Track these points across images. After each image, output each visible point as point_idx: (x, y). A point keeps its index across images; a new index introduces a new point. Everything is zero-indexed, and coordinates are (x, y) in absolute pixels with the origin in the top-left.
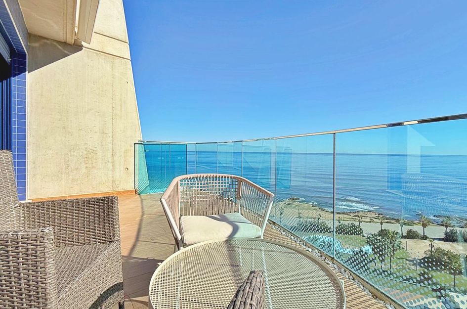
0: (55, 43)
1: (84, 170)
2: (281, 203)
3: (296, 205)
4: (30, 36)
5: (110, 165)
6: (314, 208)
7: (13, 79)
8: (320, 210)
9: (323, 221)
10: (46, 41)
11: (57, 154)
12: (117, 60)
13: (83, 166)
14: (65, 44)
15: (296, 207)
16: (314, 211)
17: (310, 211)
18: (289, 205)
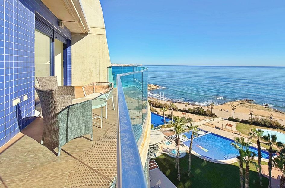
0: (79, 34)
1: (89, 77)
2: (235, 102)
3: (249, 105)
4: (72, 34)
5: (98, 75)
6: (268, 109)
7: (67, 48)
8: (274, 111)
9: (275, 120)
10: (76, 34)
11: (80, 72)
12: (101, 36)
13: (89, 76)
14: (82, 34)
15: (249, 107)
16: (267, 111)
17: (263, 111)
18: (242, 105)
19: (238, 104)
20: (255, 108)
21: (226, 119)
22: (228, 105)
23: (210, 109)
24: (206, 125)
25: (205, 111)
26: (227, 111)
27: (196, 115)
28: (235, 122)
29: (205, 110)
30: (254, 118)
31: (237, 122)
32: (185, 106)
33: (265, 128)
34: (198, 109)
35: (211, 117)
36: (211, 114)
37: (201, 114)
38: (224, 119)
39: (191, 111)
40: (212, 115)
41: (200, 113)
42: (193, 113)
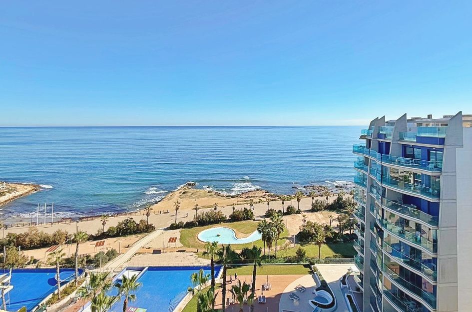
3: (192, 194)
6: (210, 194)
8: (215, 196)
15: (193, 195)
16: (210, 197)
17: (206, 198)
18: (185, 194)
19: (181, 194)
20: (199, 197)
21: (167, 229)
22: (169, 199)
23: (145, 217)
24: (140, 253)
25: (137, 225)
26: (168, 212)
27: (122, 238)
28: (179, 230)
29: (138, 222)
30: (199, 216)
31: (181, 229)
32: (103, 224)
33: (210, 226)
34: (125, 225)
35: (146, 232)
36: (146, 228)
37: (131, 234)
38: (165, 230)
39: (114, 231)
40: (148, 229)
41: (129, 231)
42: (117, 235)
